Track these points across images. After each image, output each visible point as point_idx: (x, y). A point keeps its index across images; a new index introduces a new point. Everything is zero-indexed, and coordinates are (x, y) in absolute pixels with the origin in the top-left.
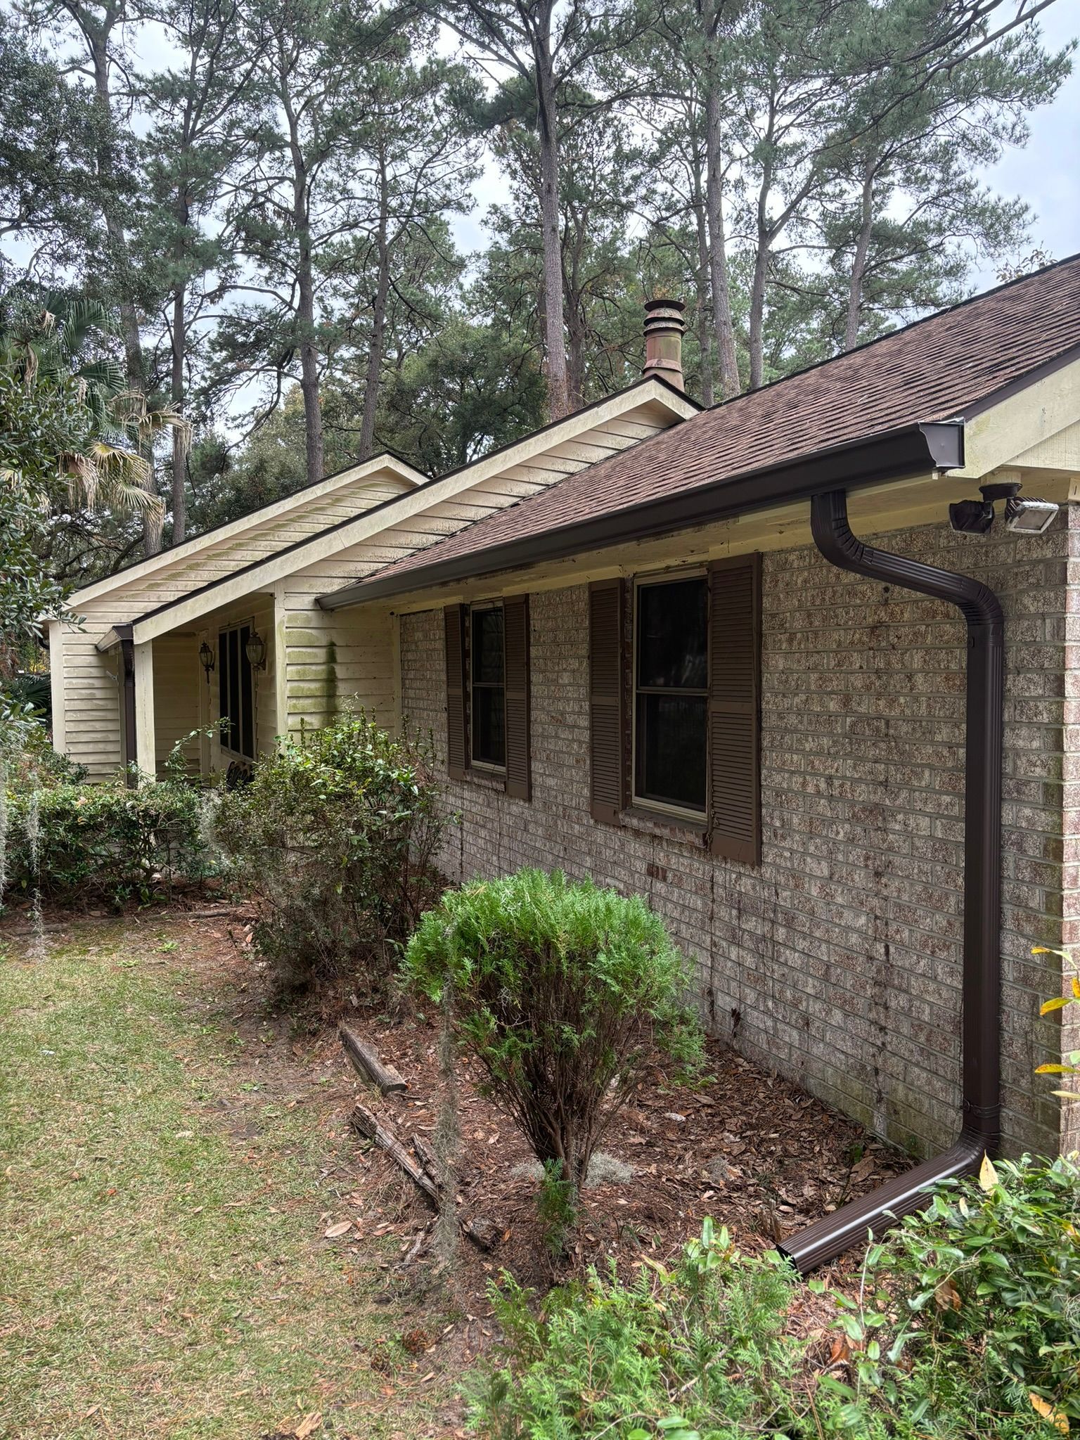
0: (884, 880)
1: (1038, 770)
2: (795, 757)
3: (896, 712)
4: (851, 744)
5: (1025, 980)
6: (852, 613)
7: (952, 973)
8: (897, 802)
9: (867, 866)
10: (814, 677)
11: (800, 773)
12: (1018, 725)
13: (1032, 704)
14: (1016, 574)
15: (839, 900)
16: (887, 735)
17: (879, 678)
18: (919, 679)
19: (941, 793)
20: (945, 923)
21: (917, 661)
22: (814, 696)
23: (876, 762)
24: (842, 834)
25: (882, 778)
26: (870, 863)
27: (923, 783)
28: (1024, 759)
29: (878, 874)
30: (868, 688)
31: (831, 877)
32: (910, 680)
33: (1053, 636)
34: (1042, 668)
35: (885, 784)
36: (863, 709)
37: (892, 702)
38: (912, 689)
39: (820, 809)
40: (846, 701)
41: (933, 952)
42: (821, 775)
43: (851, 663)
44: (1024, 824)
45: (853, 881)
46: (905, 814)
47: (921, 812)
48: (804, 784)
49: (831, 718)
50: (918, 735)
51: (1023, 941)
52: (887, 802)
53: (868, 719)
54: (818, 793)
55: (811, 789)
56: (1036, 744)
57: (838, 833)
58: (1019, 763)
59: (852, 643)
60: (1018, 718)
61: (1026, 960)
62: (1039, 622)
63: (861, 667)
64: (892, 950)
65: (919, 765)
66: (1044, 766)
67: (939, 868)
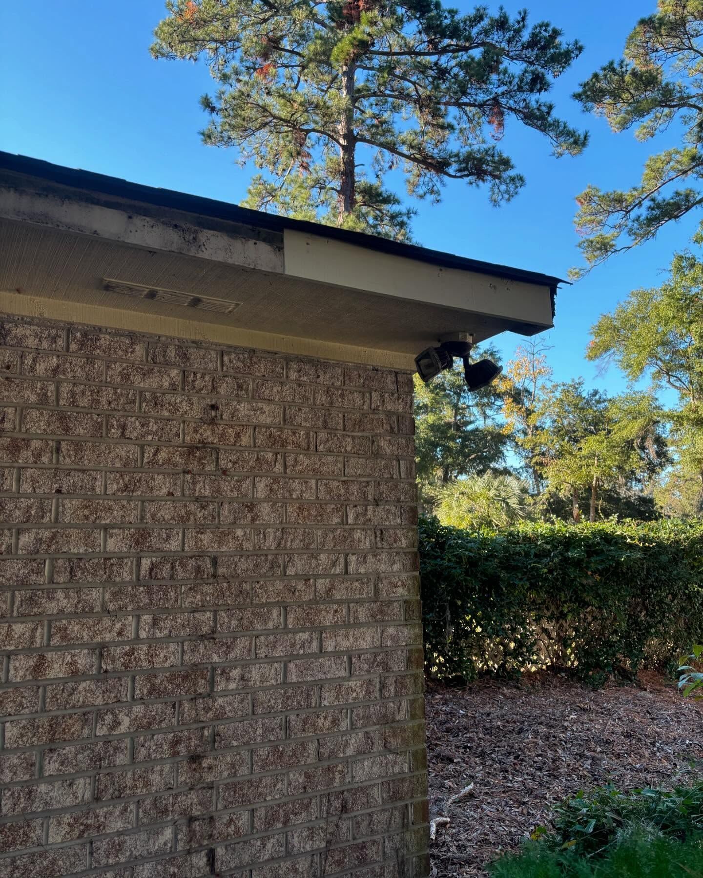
0: (205, 763)
1: (400, 590)
2: (19, 629)
3: (230, 546)
4: (149, 592)
5: (395, 797)
6: (153, 427)
7: (311, 837)
8: (232, 656)
9: (175, 754)
10: (70, 505)
11: (29, 650)
12: (378, 551)
13: (391, 531)
14: (372, 420)
15: (117, 825)
16: (214, 576)
17: (203, 507)
18: (265, 509)
19: (295, 632)
20: (301, 779)
21: (261, 490)
22: (73, 532)
23: (195, 611)
24: (126, 722)
25: (205, 629)
26: (182, 749)
27: (271, 625)
28: (386, 582)
29: (195, 758)
30: (183, 520)
31: (97, 799)
32: (251, 510)
33: (407, 474)
34: (399, 501)
35: (211, 636)
36: (174, 545)
37: (222, 537)
38: (253, 520)
39: (78, 698)
40: (141, 537)
41: (285, 823)
42: (83, 645)
43: (151, 489)
44: (389, 643)
45: (147, 784)
46: (244, 667)
47: (270, 660)
48: (38, 668)
49: (107, 561)
50: (263, 571)
51: (391, 757)
52: (216, 658)
53: (181, 558)
54: (76, 675)
55: (57, 670)
56: (396, 567)
57: (117, 723)
58: (380, 586)
59: (153, 462)
60: (379, 545)
61: (395, 775)
62: (395, 463)
63: (170, 494)
64: (220, 851)
65: (263, 605)
66: (404, 585)
67: (293, 717)
